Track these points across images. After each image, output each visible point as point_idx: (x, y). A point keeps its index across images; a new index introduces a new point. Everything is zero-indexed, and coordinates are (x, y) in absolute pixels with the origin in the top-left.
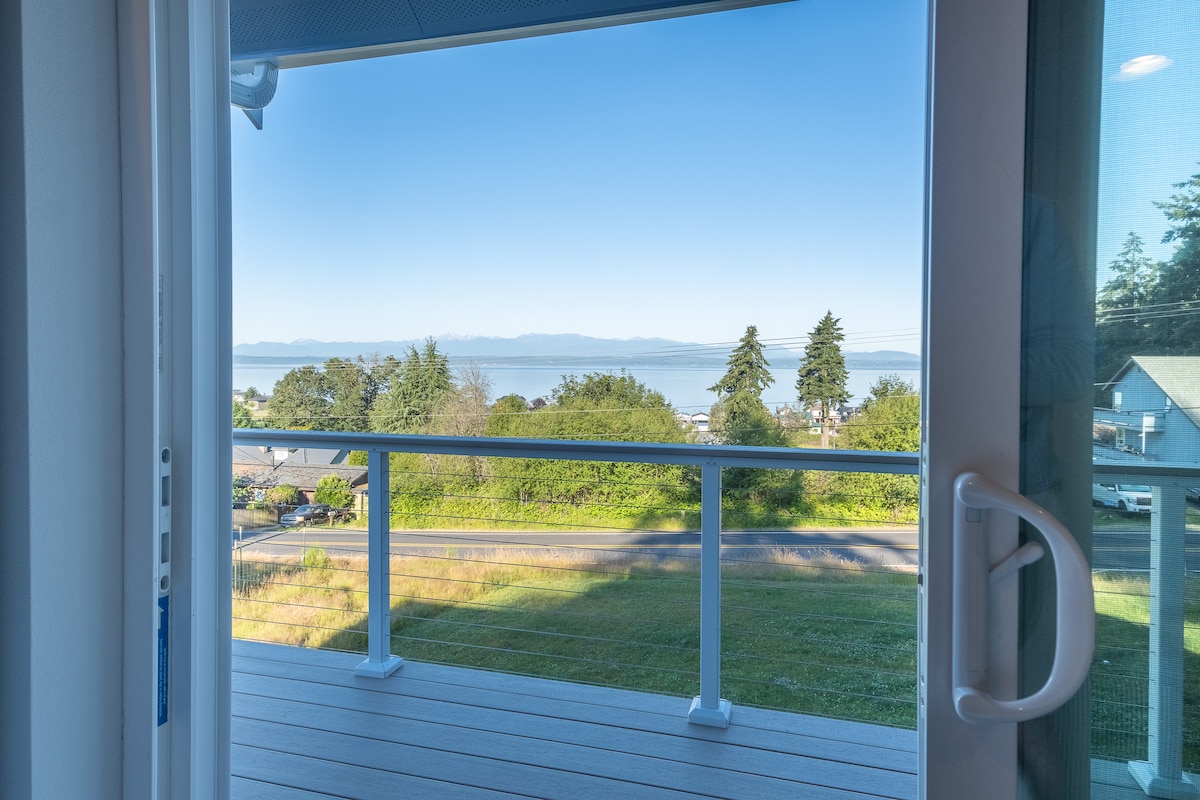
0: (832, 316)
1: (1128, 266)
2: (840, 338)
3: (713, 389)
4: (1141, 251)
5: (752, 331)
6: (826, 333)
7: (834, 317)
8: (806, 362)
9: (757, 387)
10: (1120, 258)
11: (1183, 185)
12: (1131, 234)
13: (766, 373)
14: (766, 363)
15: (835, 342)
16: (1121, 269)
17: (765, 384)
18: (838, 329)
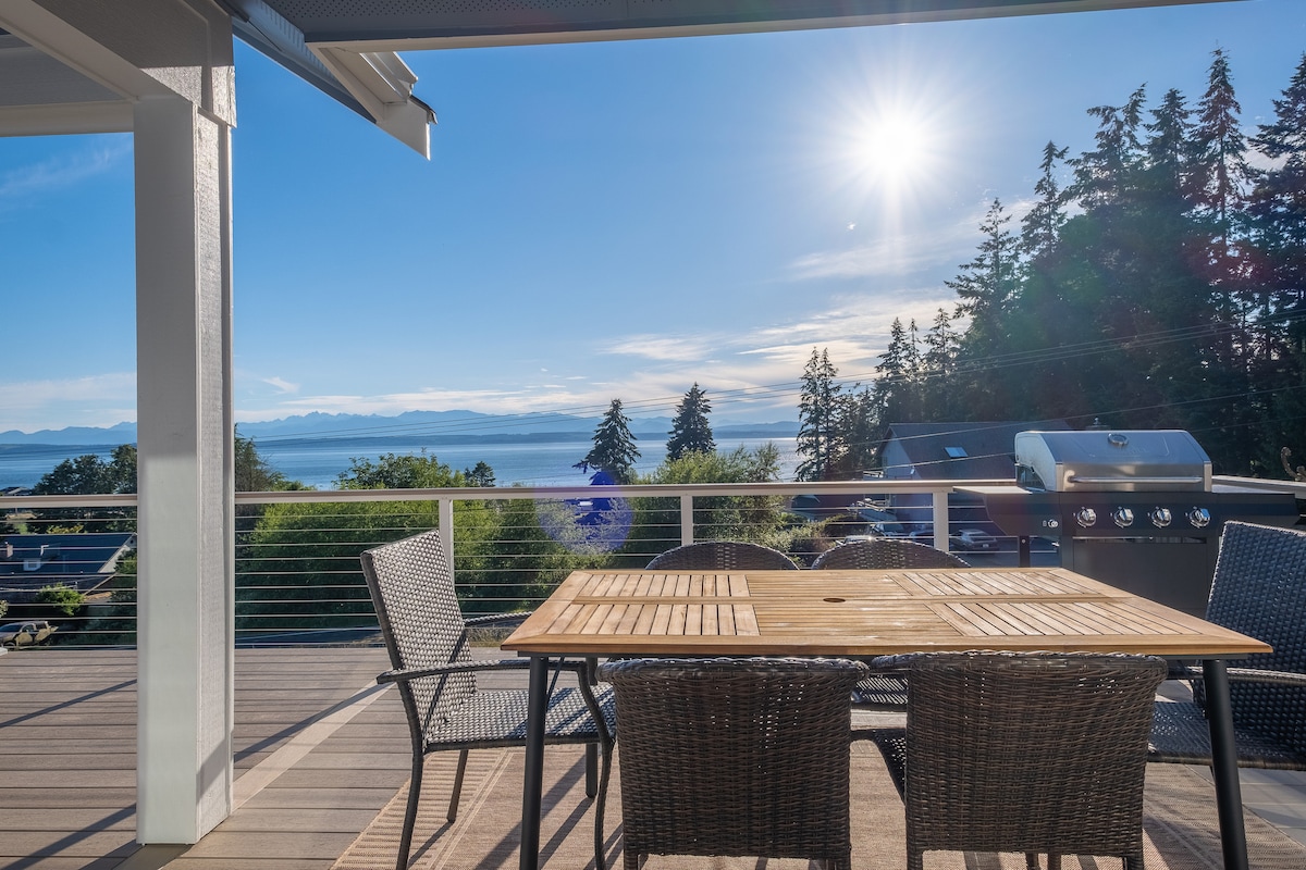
0: (698, 388)
1: (939, 339)
2: (707, 409)
3: (578, 465)
4: (948, 326)
5: (616, 405)
6: (693, 405)
7: (700, 389)
8: (674, 435)
9: (624, 463)
10: (932, 333)
11: (967, 267)
12: (940, 310)
13: (633, 448)
14: (632, 437)
15: (703, 414)
16: (932, 342)
17: (631, 459)
18: (705, 401)
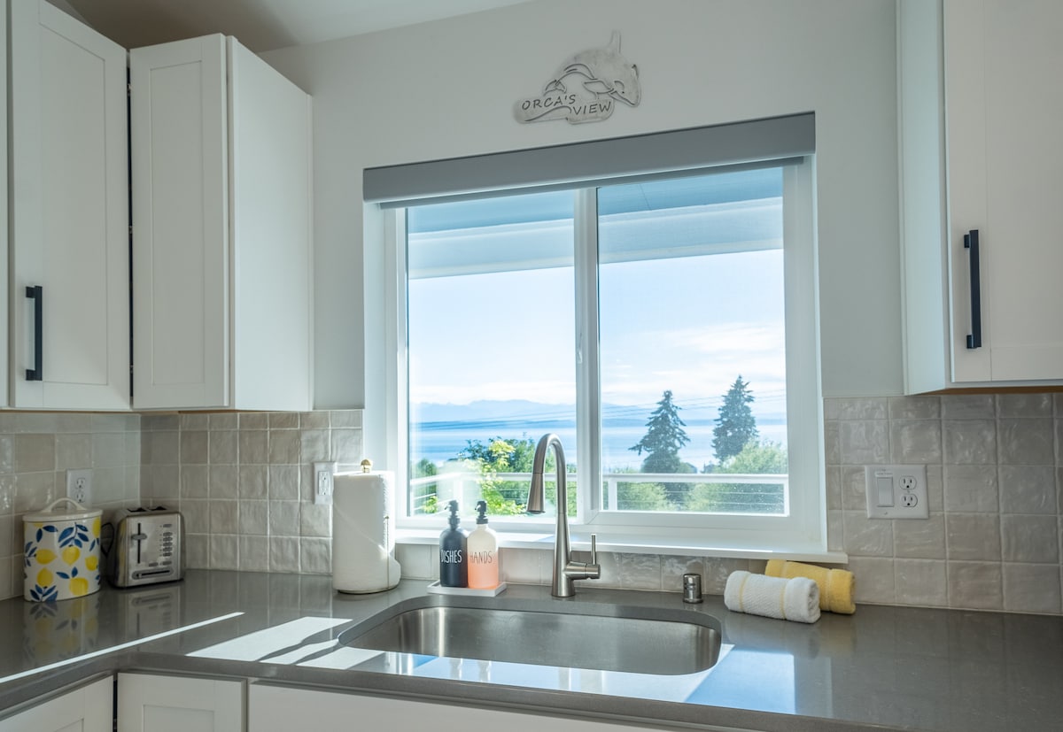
0: (742, 380)
2: (750, 399)
3: (634, 448)
5: (668, 395)
6: (737, 396)
7: (744, 381)
8: (720, 422)
9: (674, 446)
13: (682, 433)
14: (682, 423)
15: (746, 404)
17: (681, 443)
18: (748, 392)
